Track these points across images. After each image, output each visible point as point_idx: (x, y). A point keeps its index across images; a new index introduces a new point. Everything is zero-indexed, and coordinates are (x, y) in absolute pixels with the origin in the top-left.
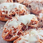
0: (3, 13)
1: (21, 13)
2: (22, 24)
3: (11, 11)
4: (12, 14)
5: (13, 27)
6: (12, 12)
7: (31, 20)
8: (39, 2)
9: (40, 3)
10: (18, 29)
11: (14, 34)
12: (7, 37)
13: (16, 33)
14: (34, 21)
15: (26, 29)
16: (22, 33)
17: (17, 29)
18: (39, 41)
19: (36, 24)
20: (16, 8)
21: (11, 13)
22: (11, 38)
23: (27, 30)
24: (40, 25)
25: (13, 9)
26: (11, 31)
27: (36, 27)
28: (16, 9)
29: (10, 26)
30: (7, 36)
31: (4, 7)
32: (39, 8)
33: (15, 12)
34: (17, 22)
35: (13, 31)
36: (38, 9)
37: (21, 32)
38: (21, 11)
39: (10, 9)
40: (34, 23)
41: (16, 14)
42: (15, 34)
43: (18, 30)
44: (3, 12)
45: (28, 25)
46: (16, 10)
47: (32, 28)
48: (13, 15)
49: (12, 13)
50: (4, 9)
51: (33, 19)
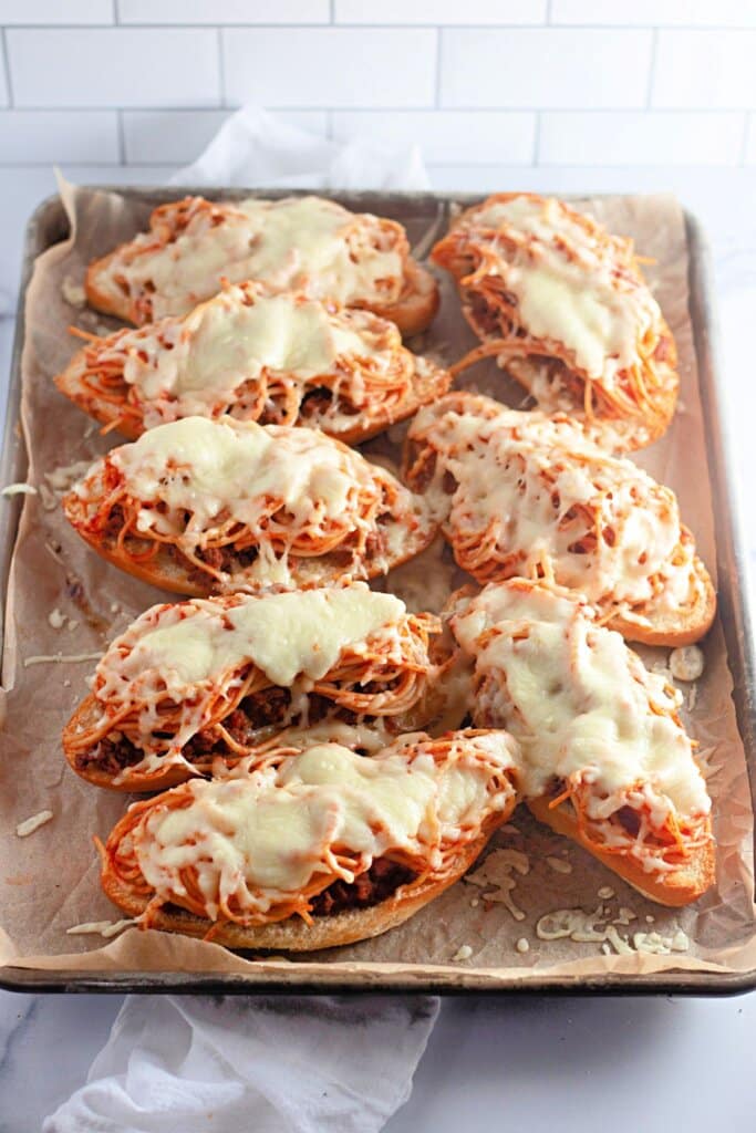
0: (146, 520)
1: (308, 544)
2: (248, 669)
3: (225, 513)
4: (226, 540)
5: (161, 684)
6: (230, 524)
7: (347, 656)
8: (530, 466)
9: (534, 477)
10: (200, 709)
11: (155, 742)
12: (96, 754)
13: (171, 736)
14: (369, 662)
15: (287, 720)
16: (236, 746)
17: (186, 712)
18: (319, 853)
19: (397, 684)
20: (276, 493)
21: (214, 532)
22: (127, 771)
23: (296, 721)
24: (444, 698)
25: (244, 496)
26: (137, 713)
27: (387, 718)
28: (269, 500)
29: (145, 663)
30: (95, 746)
31: (171, 465)
32: (512, 527)
33: (257, 530)
34: (215, 647)
35: (149, 721)
36: (498, 533)
37: (228, 737)
38: (315, 531)
39: (215, 496)
40: (369, 677)
41: (267, 549)
42: (169, 743)
43: (196, 719)
44: (146, 506)
45: (310, 687)
46: (269, 512)
47: (349, 716)
48: (238, 548)
49: (231, 532)
50: (162, 481)
51: (370, 642)
